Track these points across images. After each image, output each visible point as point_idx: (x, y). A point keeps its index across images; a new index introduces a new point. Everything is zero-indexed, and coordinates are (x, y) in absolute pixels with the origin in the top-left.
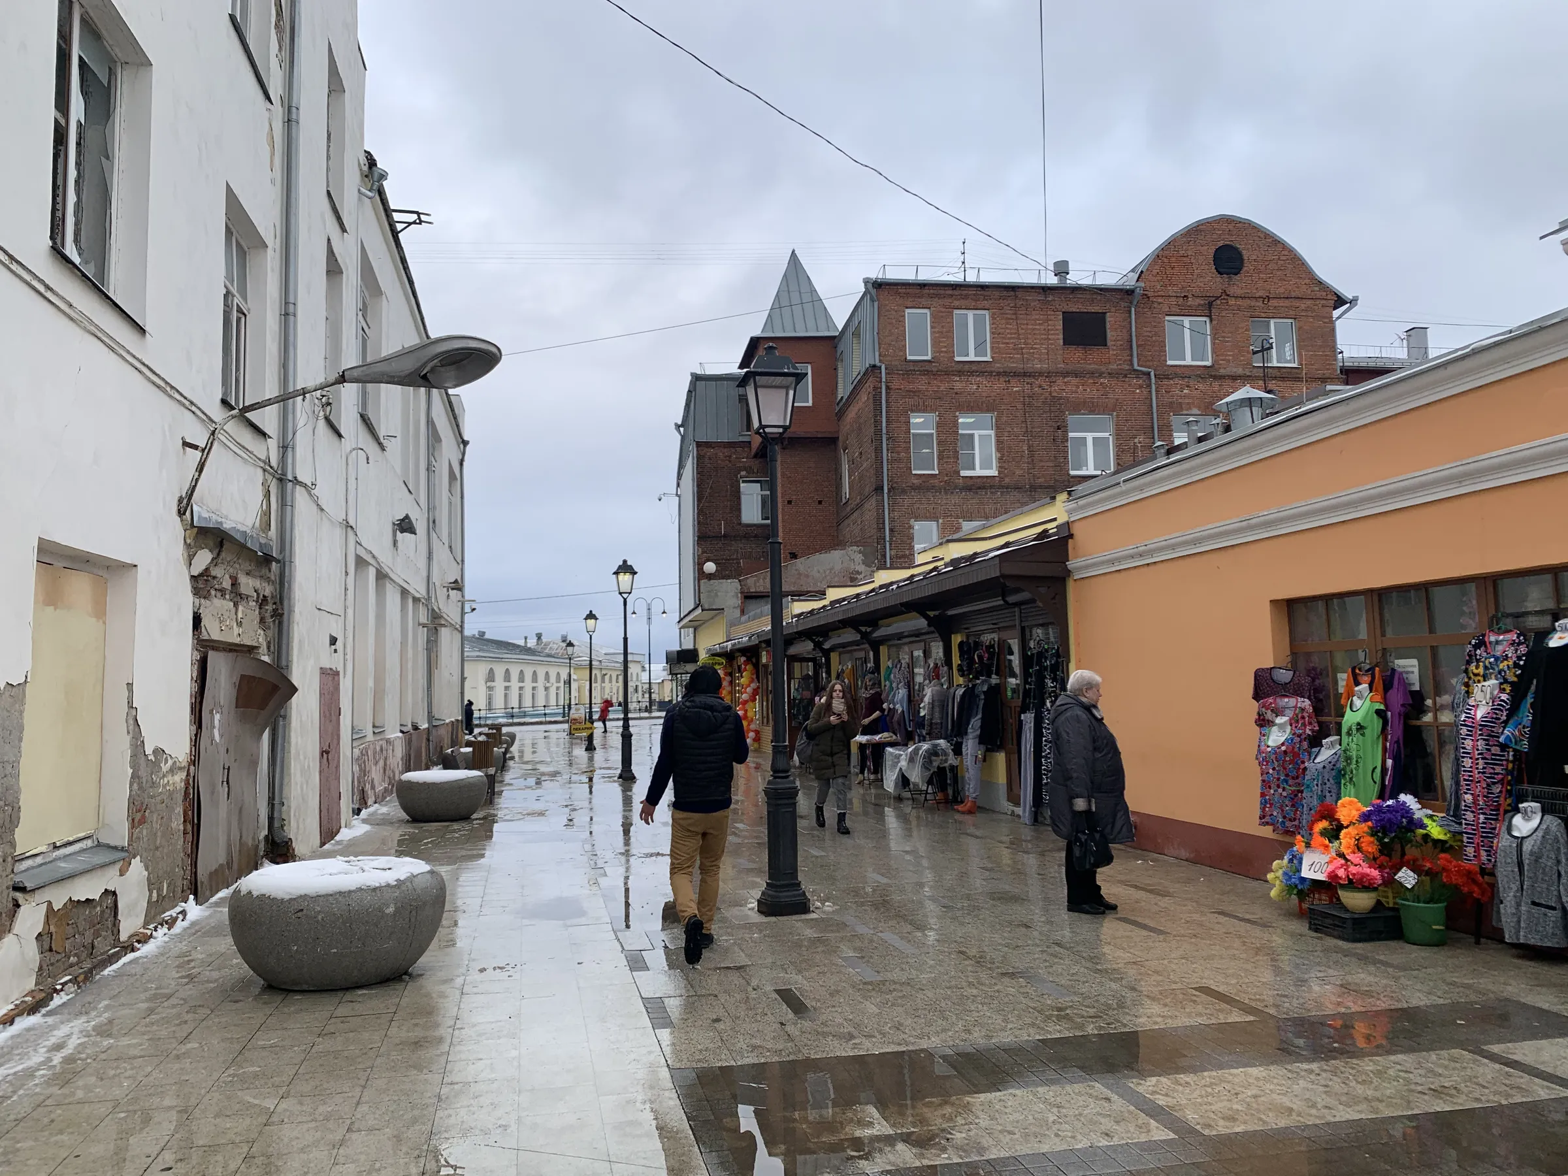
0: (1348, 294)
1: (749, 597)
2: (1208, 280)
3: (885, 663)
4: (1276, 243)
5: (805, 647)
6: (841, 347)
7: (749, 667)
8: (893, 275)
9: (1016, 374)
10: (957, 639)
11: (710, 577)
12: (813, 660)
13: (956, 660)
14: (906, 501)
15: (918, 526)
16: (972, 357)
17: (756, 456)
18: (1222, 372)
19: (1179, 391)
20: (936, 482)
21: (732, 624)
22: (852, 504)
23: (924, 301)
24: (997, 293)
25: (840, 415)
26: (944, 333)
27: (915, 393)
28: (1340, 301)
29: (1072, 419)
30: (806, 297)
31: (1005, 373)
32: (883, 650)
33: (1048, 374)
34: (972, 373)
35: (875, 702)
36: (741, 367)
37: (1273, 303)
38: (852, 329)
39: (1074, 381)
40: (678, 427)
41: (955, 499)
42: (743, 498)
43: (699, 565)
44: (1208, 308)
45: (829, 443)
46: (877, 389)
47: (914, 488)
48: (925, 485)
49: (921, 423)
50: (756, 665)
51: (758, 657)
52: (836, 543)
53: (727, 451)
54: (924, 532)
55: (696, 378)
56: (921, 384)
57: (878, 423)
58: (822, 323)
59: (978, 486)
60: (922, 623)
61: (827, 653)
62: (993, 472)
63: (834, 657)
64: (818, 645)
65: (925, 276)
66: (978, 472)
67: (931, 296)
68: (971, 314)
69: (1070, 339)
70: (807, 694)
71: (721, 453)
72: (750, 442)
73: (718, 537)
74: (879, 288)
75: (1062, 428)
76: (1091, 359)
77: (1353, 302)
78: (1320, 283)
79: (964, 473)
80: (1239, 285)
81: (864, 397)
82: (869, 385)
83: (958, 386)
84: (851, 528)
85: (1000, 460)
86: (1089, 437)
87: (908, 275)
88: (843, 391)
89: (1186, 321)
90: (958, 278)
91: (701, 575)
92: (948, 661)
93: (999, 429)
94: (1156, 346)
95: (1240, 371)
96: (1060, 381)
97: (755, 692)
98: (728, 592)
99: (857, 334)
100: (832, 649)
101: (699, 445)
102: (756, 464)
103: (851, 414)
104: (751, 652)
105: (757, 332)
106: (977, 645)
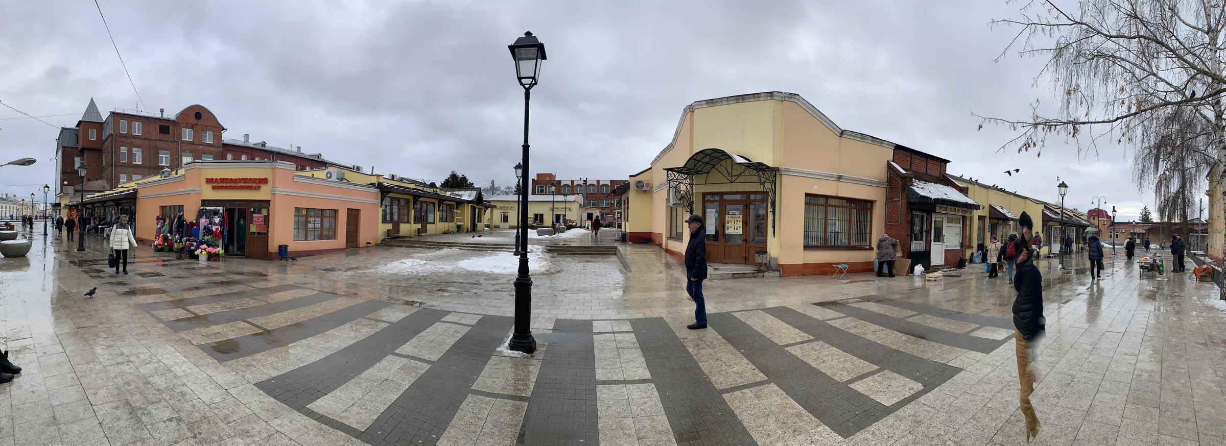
0: (225, 128)
1: (76, 191)
2: (193, 120)
3: (107, 211)
4: (210, 113)
5: (89, 206)
6: (104, 126)
7: (76, 209)
8: (117, 111)
9: (147, 139)
10: (120, 207)
11: (66, 185)
12: (92, 209)
13: (119, 212)
14: (119, 169)
15: (121, 175)
16: (137, 134)
17: (80, 151)
18: (195, 143)
19: (185, 147)
20: (125, 165)
21: (71, 198)
22: (105, 168)
23: (125, 118)
24: (144, 118)
25: (104, 143)
26: (130, 128)
27: (123, 141)
28: (223, 129)
29: (160, 152)
30: (95, 111)
31: (145, 139)
32: (106, 208)
33: (155, 140)
34: (137, 138)
35: (104, 219)
36: (76, 127)
37: (208, 127)
38: (107, 122)
39: (161, 142)
40: (57, 140)
41: (131, 169)
42: (75, 163)
43: (62, 181)
44: (192, 127)
45: (100, 150)
46: (112, 142)
47: (121, 166)
48: (123, 165)
49: (123, 149)
50: (77, 209)
51: (78, 207)
52: (101, 178)
53: (71, 150)
54: (123, 178)
55: (63, 129)
56: (124, 139)
57: (112, 148)
58: (99, 119)
59: (137, 166)
60: (113, 204)
61: (95, 208)
62: (141, 163)
63: (96, 208)
64: (92, 206)
65: (126, 112)
66: (137, 163)
67: (127, 117)
68: (137, 123)
69: (161, 132)
70: (89, 217)
71: (70, 150)
72: (78, 148)
73: (68, 173)
74: (113, 114)
75: (158, 153)
76: (166, 137)
77: (226, 130)
78: (219, 124)
79: (133, 163)
80: (200, 122)
81: (109, 141)
82: (111, 138)
83: (133, 141)
84: (105, 174)
85: (142, 160)
86: (164, 156)
87: (122, 112)
88: (104, 138)
89: (187, 129)
90: (135, 113)
91: (63, 185)
92: (118, 212)
93: (142, 152)
94: (180, 135)
95: (199, 143)
96: (158, 142)
97: (77, 215)
98: (70, 189)
99: (108, 124)
100: (96, 207)
101: (63, 147)
102: (79, 154)
103: (106, 144)
104: (76, 206)
105: (81, 119)
106: (123, 208)
